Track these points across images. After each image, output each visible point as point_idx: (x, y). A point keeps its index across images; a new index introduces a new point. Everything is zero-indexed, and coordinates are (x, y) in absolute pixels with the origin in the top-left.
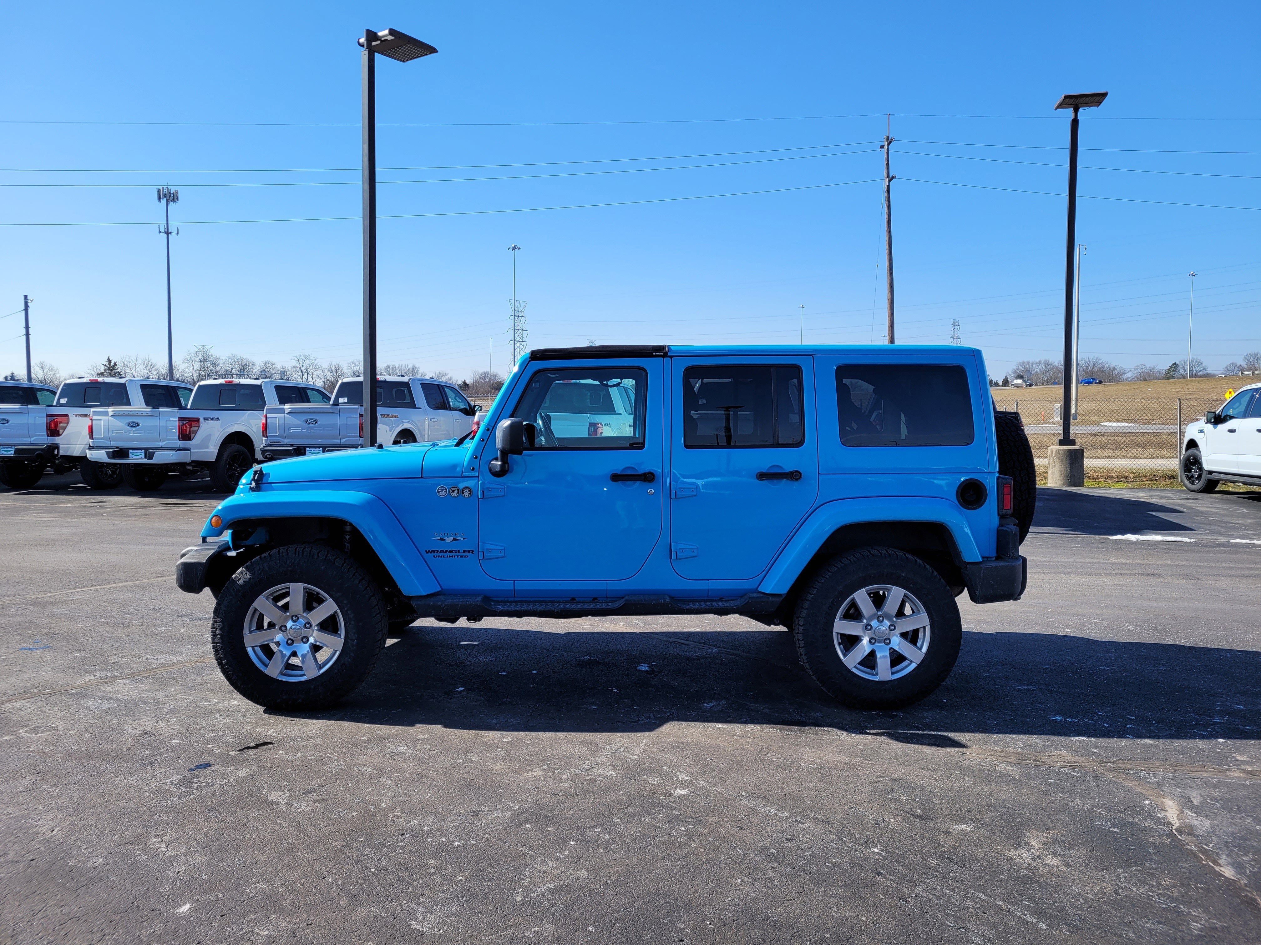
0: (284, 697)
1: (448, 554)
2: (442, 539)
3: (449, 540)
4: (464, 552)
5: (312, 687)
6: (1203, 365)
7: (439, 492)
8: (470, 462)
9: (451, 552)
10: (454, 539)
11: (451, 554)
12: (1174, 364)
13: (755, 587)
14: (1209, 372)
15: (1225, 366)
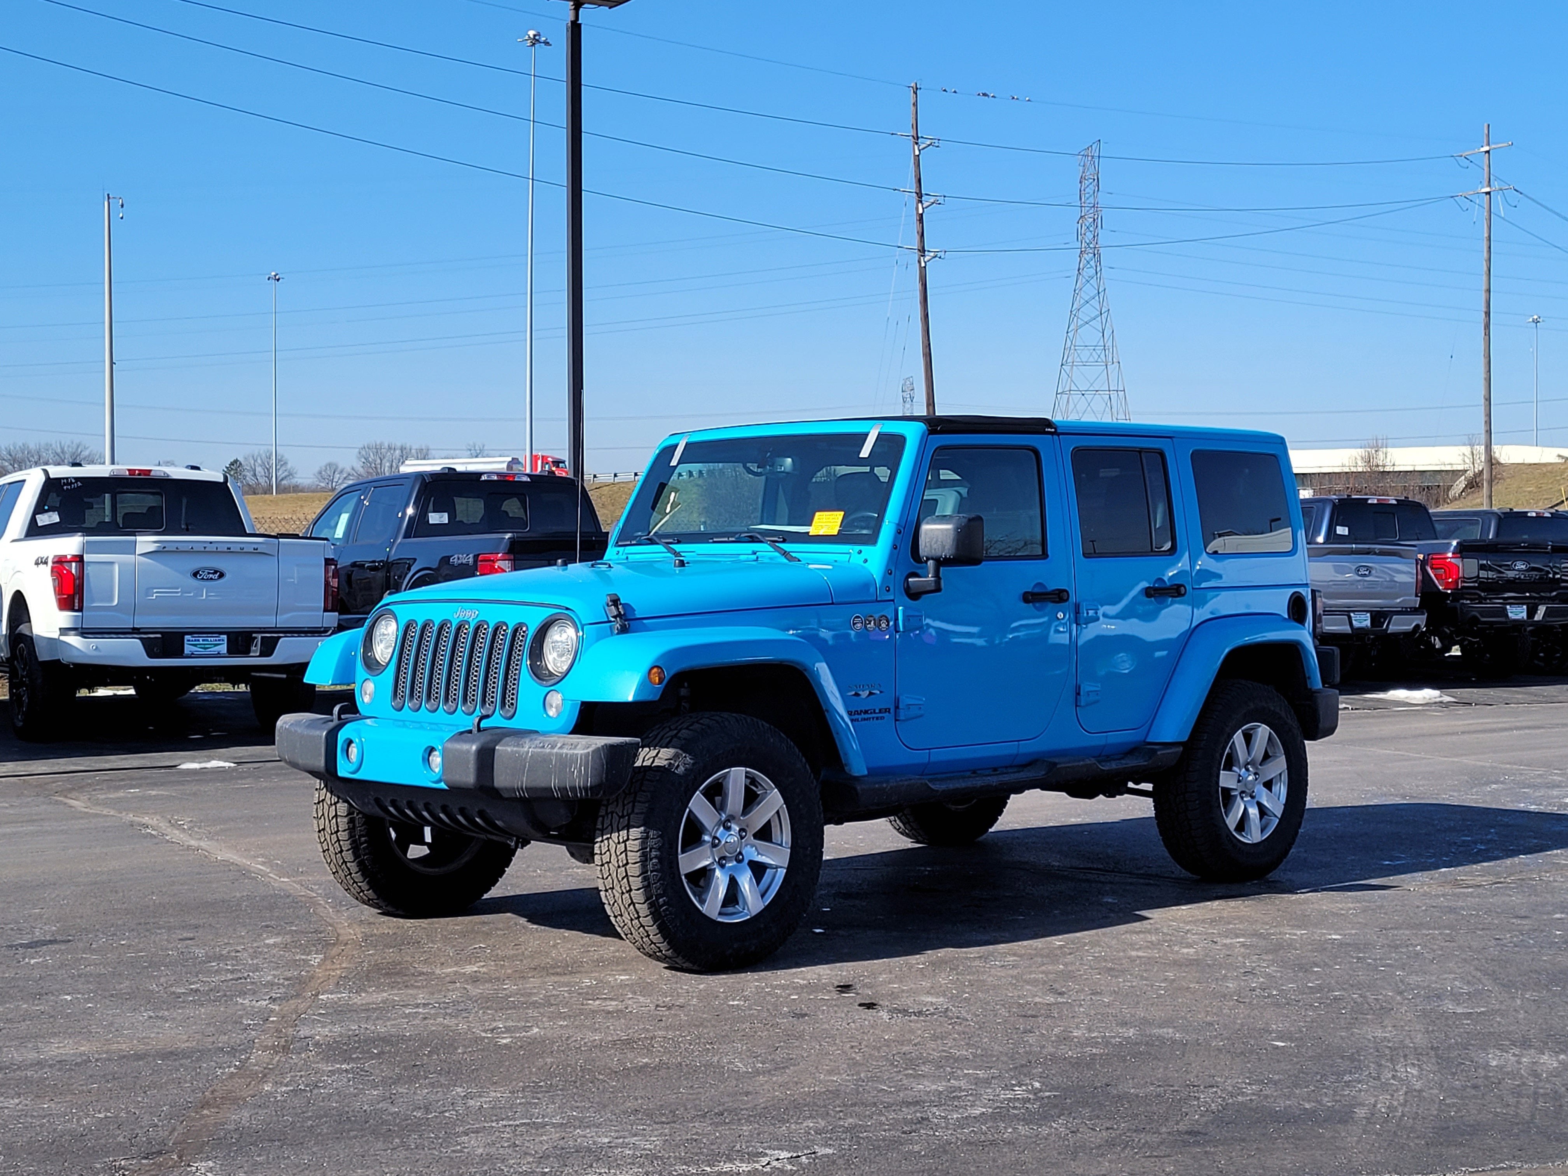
0: (735, 946)
1: (863, 716)
2: (857, 695)
3: (864, 694)
4: (880, 712)
5: (762, 926)
6: (289, 466)
7: (854, 624)
8: (884, 578)
9: (866, 712)
10: (871, 694)
11: (866, 716)
12: (236, 461)
13: (1143, 739)
14: (300, 481)
15: (317, 470)
